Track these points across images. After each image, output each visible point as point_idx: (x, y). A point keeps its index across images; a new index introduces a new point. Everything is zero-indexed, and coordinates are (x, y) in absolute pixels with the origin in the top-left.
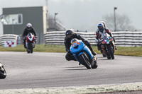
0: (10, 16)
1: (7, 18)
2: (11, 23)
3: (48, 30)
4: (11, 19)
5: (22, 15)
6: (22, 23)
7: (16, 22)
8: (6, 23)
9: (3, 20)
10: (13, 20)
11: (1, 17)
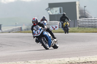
0: (54, 8)
1: (52, 10)
3: (80, 18)
5: (62, 8)
6: (62, 13)
7: (58, 12)
8: (51, 13)
9: (49, 12)
10: (56, 11)
11: (47, 10)
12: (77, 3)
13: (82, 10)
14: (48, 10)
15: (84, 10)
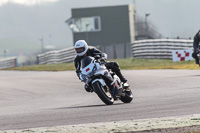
0: (83, 19)
1: (78, 23)
2: (84, 29)
3: (137, 38)
4: (84, 25)
5: (99, 18)
6: (100, 29)
7: (91, 28)
8: (77, 30)
9: (72, 26)
10: (87, 24)
11: (69, 22)
12: (131, 8)
13: (141, 23)
14: (71, 23)
15: (146, 23)
